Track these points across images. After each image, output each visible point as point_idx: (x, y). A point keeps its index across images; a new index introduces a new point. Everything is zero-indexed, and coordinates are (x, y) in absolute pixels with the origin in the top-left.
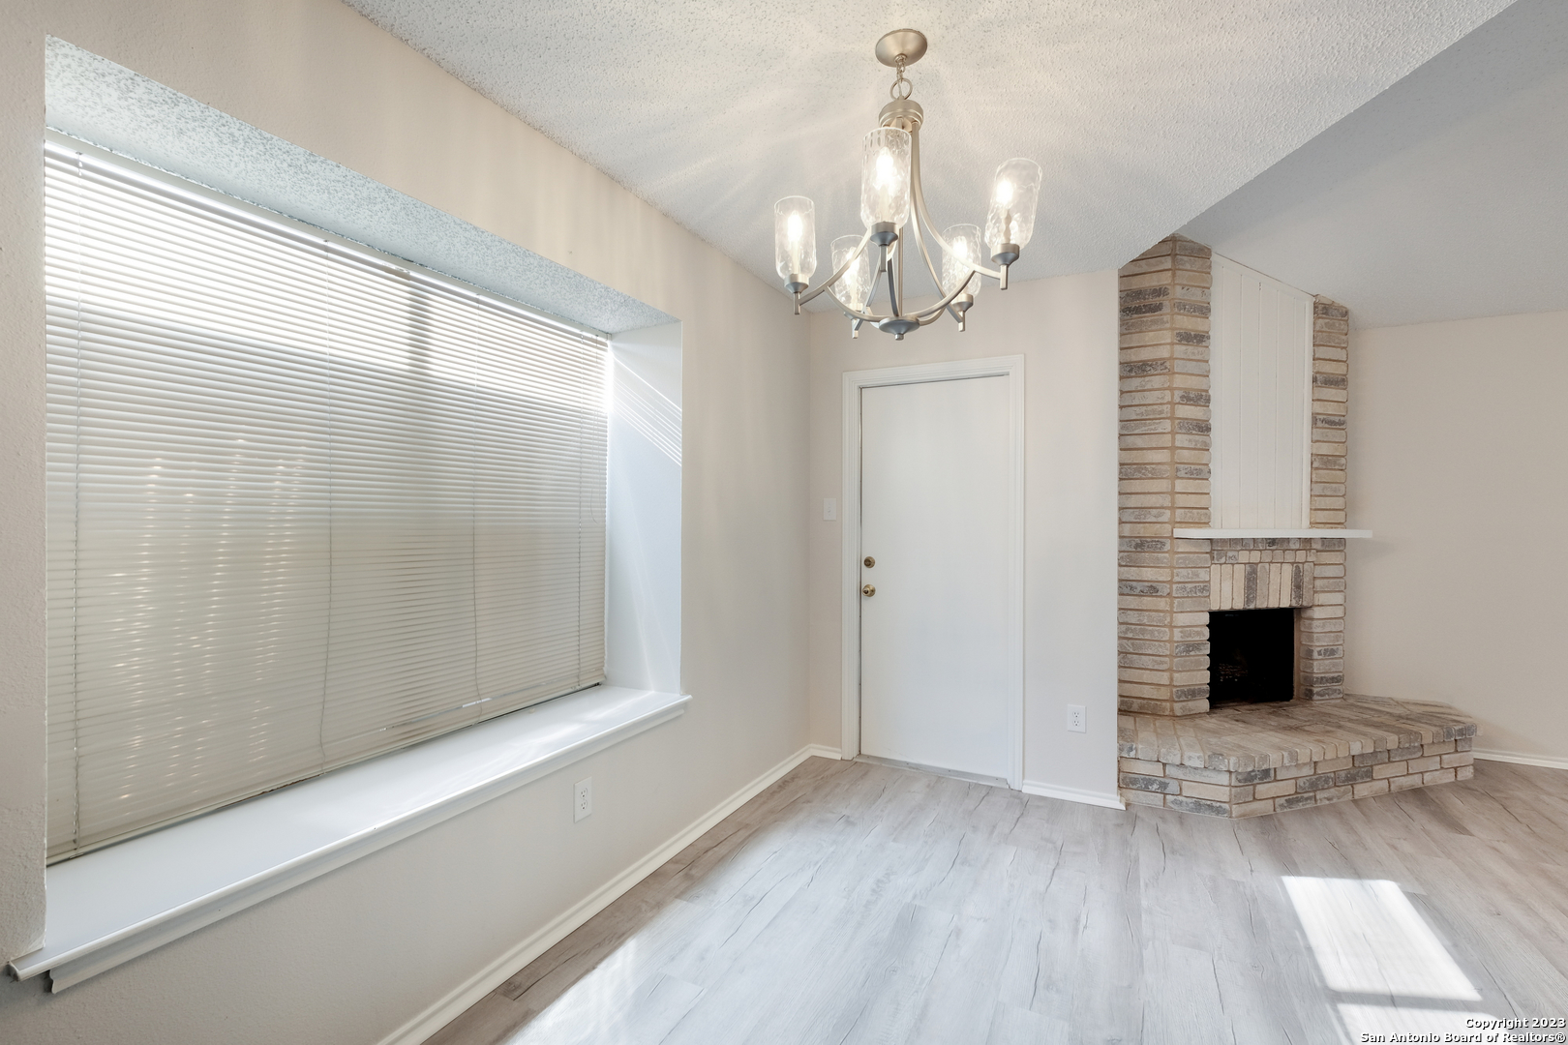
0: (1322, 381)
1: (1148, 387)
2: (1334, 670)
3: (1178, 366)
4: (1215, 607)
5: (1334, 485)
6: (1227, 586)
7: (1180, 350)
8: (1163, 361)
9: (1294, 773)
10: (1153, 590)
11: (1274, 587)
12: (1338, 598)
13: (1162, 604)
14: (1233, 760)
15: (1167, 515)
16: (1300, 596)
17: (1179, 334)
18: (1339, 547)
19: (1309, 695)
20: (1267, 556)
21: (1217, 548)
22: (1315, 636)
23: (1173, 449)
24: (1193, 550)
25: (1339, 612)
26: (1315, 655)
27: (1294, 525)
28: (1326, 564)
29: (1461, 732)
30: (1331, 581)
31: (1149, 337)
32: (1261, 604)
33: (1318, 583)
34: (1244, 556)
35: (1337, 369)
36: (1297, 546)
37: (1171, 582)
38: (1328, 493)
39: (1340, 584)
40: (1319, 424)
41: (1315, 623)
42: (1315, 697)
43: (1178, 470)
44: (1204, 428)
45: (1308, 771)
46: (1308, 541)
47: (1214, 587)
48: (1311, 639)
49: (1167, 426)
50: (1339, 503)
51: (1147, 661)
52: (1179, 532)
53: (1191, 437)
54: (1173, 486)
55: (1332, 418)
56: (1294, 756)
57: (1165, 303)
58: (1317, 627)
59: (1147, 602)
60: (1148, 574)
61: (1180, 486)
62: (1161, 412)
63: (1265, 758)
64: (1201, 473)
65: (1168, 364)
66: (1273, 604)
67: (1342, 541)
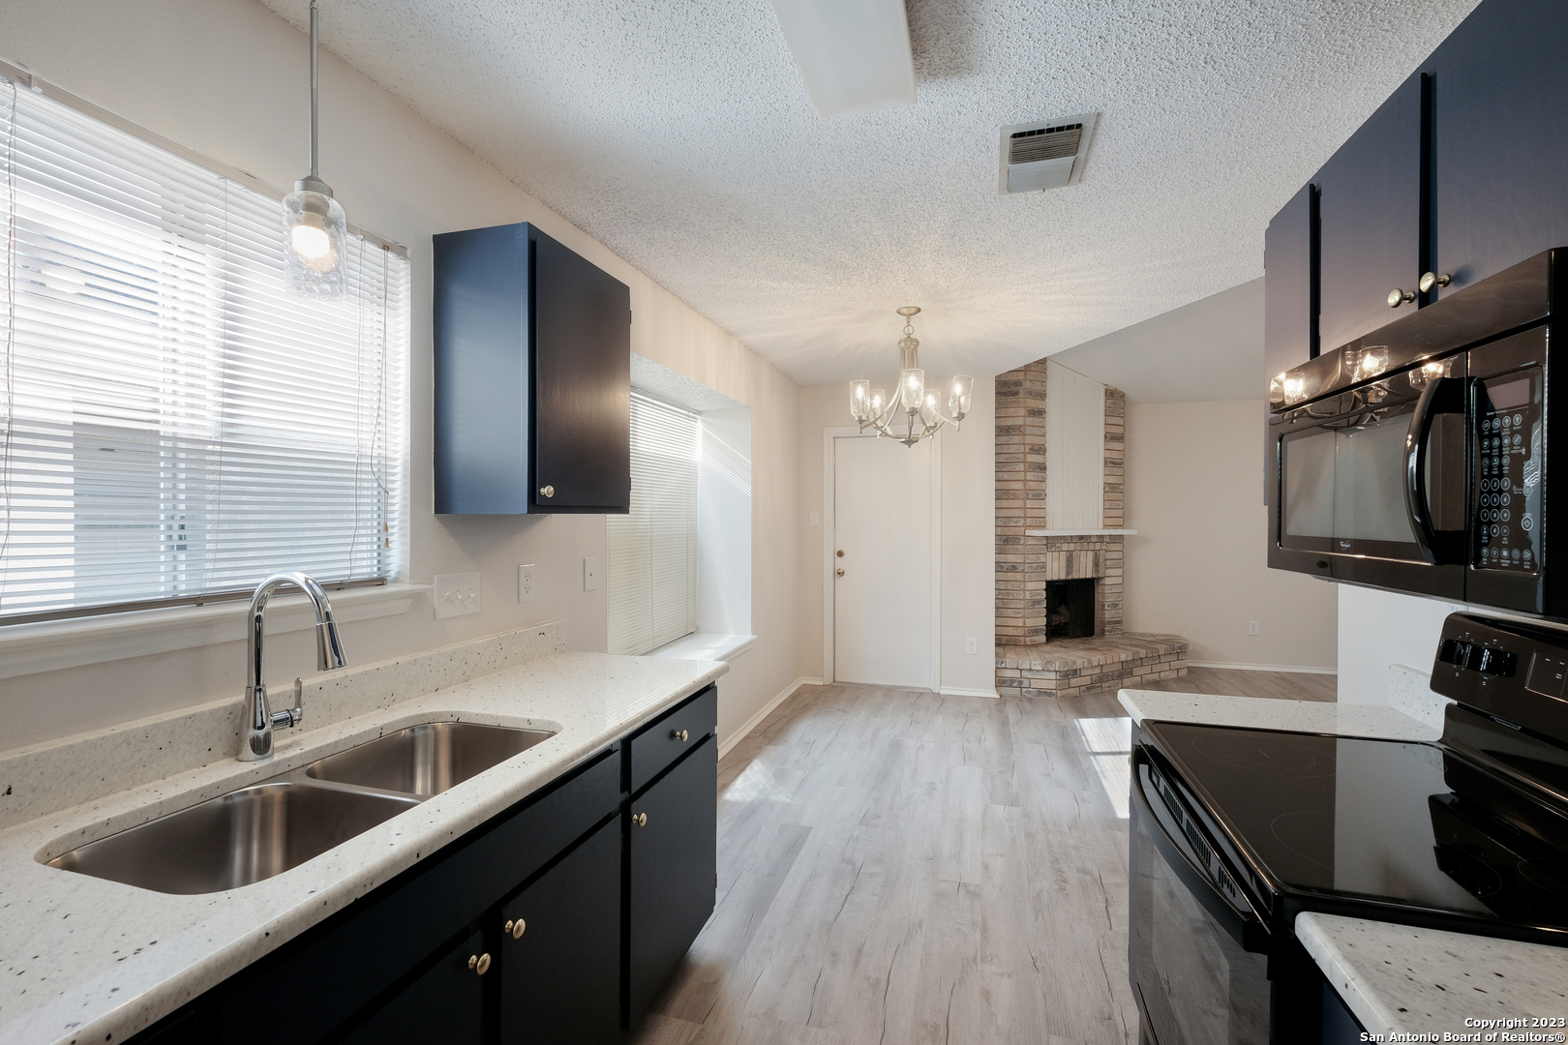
0: (1111, 438)
1: (1011, 442)
2: (1117, 616)
3: (1028, 430)
4: (1049, 579)
5: (1117, 502)
6: (1056, 565)
7: (1029, 420)
8: (1020, 427)
9: (1090, 672)
10: (1013, 568)
11: (1082, 565)
12: (1119, 572)
13: (1019, 577)
14: (1057, 664)
15: (1021, 522)
16: (1098, 571)
17: (1028, 411)
18: (1120, 540)
19: (1103, 632)
20: (1078, 547)
21: (1051, 542)
22: (1106, 595)
23: (1025, 481)
24: (1037, 543)
25: (1120, 580)
26: (1106, 607)
27: (1094, 526)
28: (1112, 551)
29: (1180, 648)
30: (1115, 561)
31: (1011, 411)
32: (1075, 576)
33: (1108, 562)
34: (1065, 547)
35: (1119, 430)
36: (1095, 540)
37: (1024, 563)
38: (1114, 507)
39: (1121, 563)
40: (1108, 464)
41: (1106, 587)
42: (1107, 633)
43: (1028, 494)
44: (1042, 468)
45: (1097, 671)
46: (1102, 536)
47: (1049, 566)
48: (1104, 597)
49: (1021, 467)
50: (1119, 513)
51: (1010, 612)
52: (1029, 532)
53: (1035, 474)
54: (1025, 504)
55: (1116, 461)
56: (1090, 662)
57: (1021, 391)
58: (1107, 590)
59: (1011, 575)
60: (1011, 558)
61: (1029, 504)
62: (1018, 458)
63: (1074, 663)
64: (1041, 496)
65: (1022, 429)
66: (1082, 576)
67: (1121, 537)
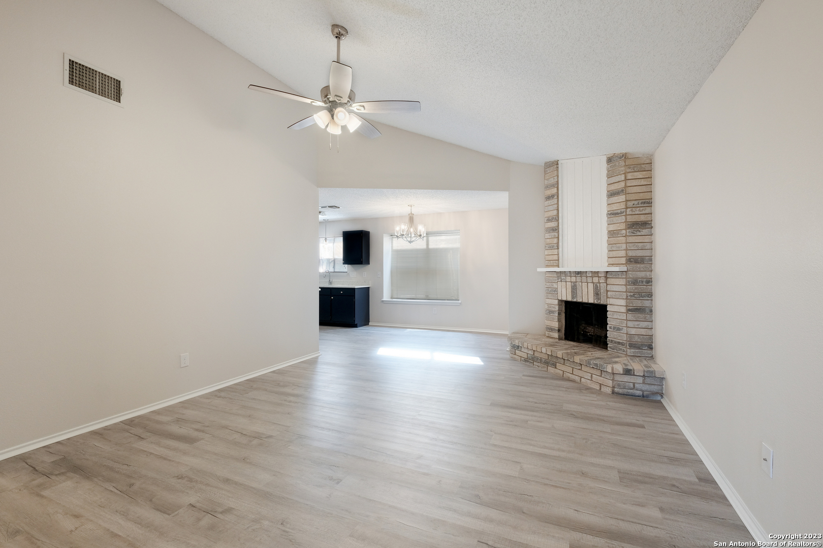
0: (612, 194)
2: (619, 338)
4: (560, 299)
5: (618, 245)
6: (564, 291)
7: (547, 203)
11: (586, 293)
12: (621, 302)
16: (601, 299)
17: (546, 198)
18: (622, 276)
20: (579, 279)
22: (608, 319)
24: (551, 276)
25: (623, 310)
26: (608, 329)
28: (614, 285)
30: (617, 293)
32: (580, 300)
33: (610, 293)
34: (568, 279)
35: (618, 187)
38: (614, 249)
39: (623, 295)
40: (611, 216)
41: (609, 313)
42: (609, 349)
43: (546, 247)
44: (554, 230)
47: (559, 290)
50: (621, 253)
53: (550, 234)
55: (616, 212)
58: (609, 315)
61: (546, 252)
64: (554, 247)
66: (585, 300)
